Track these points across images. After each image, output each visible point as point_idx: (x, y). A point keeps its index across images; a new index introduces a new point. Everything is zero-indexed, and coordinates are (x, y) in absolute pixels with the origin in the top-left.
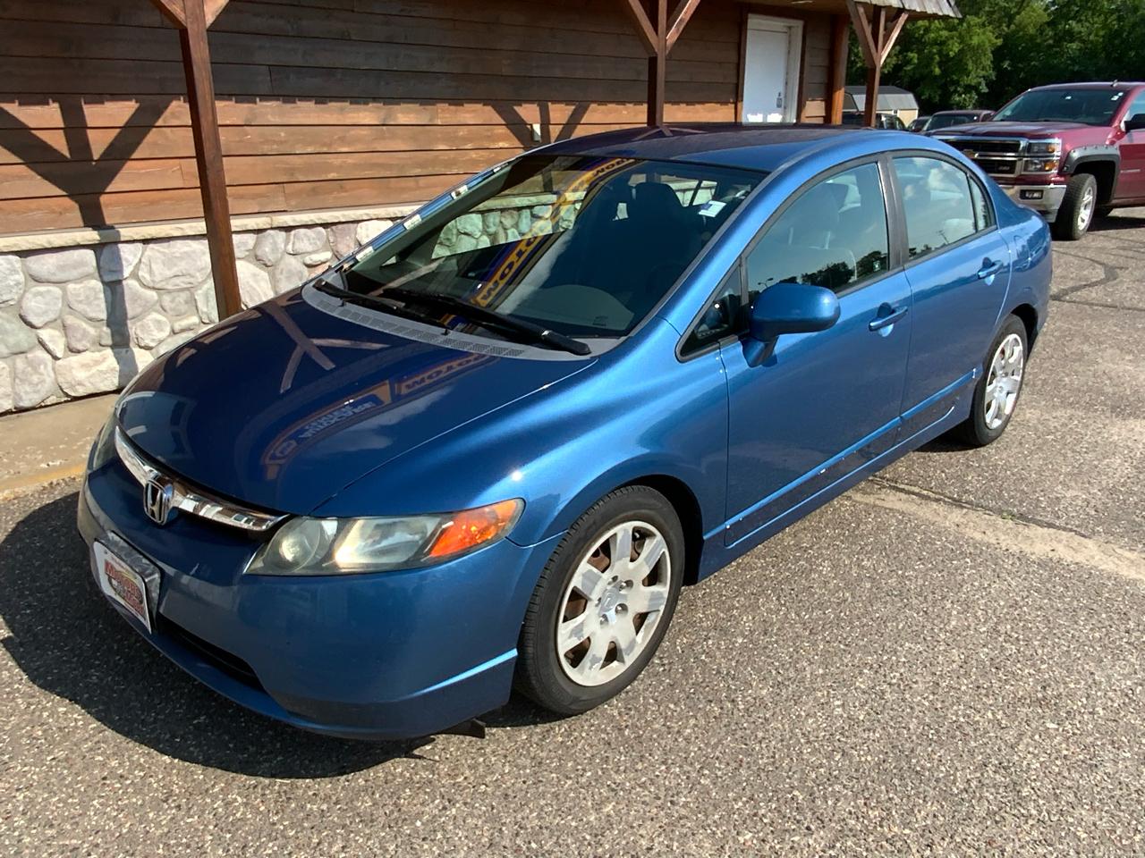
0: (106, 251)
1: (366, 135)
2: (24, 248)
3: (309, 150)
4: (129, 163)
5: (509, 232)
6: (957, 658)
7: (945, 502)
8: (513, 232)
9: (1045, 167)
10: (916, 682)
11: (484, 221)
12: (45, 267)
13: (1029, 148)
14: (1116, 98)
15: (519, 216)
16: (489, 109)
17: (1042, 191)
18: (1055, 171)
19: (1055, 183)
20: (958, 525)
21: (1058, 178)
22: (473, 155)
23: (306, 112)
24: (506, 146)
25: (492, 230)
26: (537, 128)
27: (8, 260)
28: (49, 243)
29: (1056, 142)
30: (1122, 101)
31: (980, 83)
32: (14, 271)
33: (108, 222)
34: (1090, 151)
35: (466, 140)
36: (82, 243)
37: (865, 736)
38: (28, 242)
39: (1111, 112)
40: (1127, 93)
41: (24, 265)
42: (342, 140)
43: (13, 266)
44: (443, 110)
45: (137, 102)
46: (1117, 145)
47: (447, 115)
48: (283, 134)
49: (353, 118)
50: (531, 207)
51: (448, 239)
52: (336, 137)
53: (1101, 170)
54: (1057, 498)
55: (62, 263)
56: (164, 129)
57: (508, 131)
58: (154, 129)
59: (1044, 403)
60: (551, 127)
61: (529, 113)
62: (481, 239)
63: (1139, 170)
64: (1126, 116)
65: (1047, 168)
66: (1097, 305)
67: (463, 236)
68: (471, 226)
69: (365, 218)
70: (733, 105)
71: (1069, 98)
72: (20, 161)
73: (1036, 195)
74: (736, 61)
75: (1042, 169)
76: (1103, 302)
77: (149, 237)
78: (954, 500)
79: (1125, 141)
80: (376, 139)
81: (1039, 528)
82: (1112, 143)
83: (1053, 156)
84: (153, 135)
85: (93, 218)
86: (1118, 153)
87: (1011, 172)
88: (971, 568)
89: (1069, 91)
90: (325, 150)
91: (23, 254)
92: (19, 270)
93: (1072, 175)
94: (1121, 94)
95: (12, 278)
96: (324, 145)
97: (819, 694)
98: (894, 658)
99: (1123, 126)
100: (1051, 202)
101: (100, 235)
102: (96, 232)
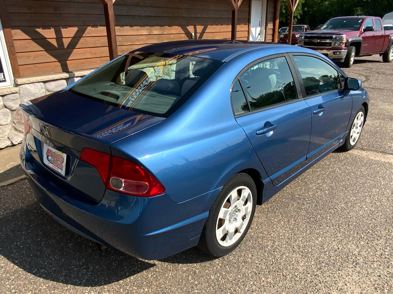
0: (70, 81)
1: (144, 38)
2: (46, 80)
3: (128, 44)
4: (75, 50)
6: (389, 192)
7: (359, 149)
9: (341, 44)
10: (382, 199)
12: (52, 86)
13: (336, 38)
14: (360, 21)
16: (179, 28)
17: (340, 52)
18: (344, 46)
19: (344, 49)
20: (366, 156)
21: (345, 48)
23: (127, 31)
26: (193, 34)
27: (41, 84)
28: (53, 78)
29: (344, 36)
30: (362, 22)
31: (298, 16)
32: (42, 88)
33: (70, 70)
34: (354, 39)
35: (173, 39)
36: (63, 78)
37: (378, 215)
38: (46, 78)
39: (359, 26)
40: (363, 20)
41: (45, 86)
42: (138, 40)
43: (42, 86)
44: (166, 29)
45: (77, 28)
46: (361, 37)
47: (167, 31)
48: (120, 39)
49: (140, 32)
51: (169, 73)
52: (136, 39)
53: (357, 45)
54: (390, 146)
55: (56, 85)
56: (85, 38)
57: (185, 36)
58: (82, 38)
59: (370, 119)
61: (191, 29)
63: (367, 45)
64: (364, 27)
65: (341, 45)
66: (369, 88)
67: (173, 72)
69: (146, 67)
70: (248, 25)
71: (345, 21)
72: (44, 50)
73: (338, 53)
74: (248, 11)
75: (340, 45)
76: (370, 87)
77: (83, 75)
78: (361, 148)
79: (363, 35)
80: (146, 40)
81: (389, 155)
82: (359, 36)
83: (343, 41)
84: (82, 40)
85: (65, 69)
86: (362, 39)
87: (330, 46)
88: (378, 167)
89: (344, 19)
90: (133, 44)
91: (45, 82)
92: (44, 88)
93: (349, 47)
94: (361, 20)
95: (42, 90)
96: (132, 42)
97: (359, 205)
98: (372, 193)
99: (362, 30)
100: (343, 55)
101: (69, 75)
102: (68, 74)
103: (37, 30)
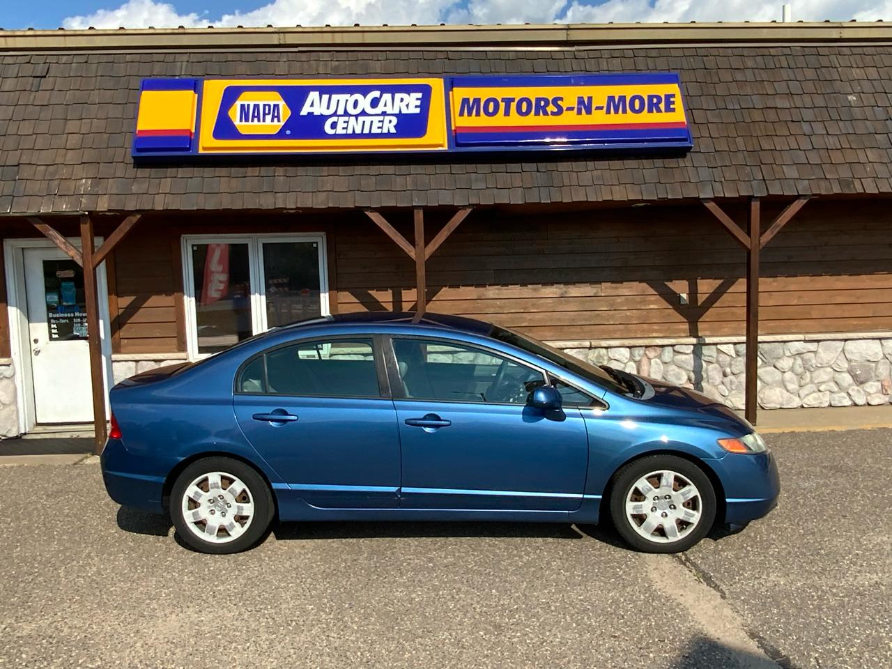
1: (549, 303)
5: (652, 361)
8: (656, 362)
11: (631, 353)
15: (663, 351)
16: (644, 284)
22: (628, 313)
23: (514, 291)
24: (656, 307)
25: (637, 358)
26: (685, 296)
35: (622, 304)
44: (606, 288)
47: (609, 290)
50: (673, 346)
57: (660, 299)
60: (698, 295)
61: (679, 287)
62: (629, 364)
68: (619, 355)
103: (370, 292)
